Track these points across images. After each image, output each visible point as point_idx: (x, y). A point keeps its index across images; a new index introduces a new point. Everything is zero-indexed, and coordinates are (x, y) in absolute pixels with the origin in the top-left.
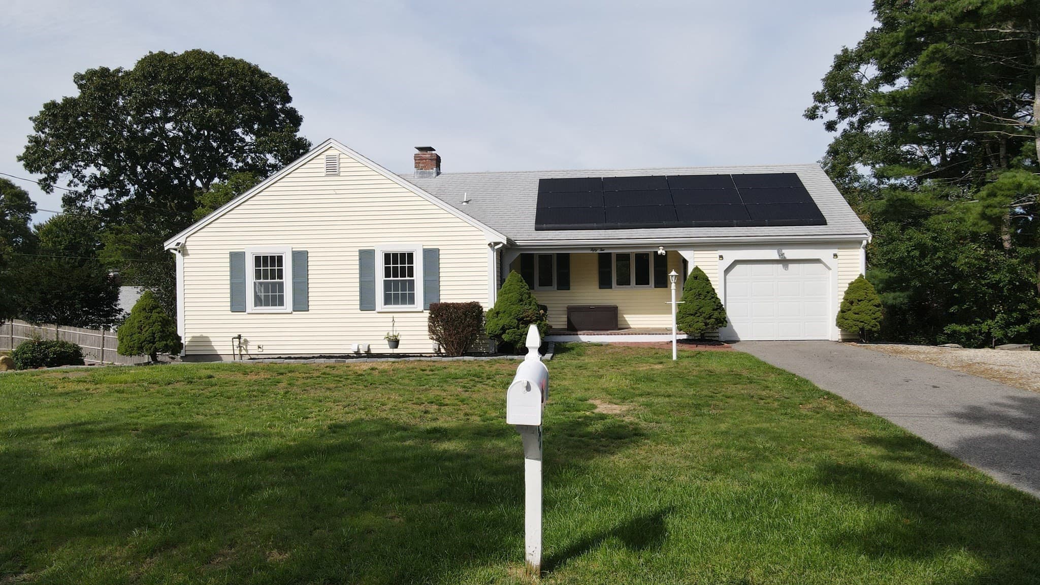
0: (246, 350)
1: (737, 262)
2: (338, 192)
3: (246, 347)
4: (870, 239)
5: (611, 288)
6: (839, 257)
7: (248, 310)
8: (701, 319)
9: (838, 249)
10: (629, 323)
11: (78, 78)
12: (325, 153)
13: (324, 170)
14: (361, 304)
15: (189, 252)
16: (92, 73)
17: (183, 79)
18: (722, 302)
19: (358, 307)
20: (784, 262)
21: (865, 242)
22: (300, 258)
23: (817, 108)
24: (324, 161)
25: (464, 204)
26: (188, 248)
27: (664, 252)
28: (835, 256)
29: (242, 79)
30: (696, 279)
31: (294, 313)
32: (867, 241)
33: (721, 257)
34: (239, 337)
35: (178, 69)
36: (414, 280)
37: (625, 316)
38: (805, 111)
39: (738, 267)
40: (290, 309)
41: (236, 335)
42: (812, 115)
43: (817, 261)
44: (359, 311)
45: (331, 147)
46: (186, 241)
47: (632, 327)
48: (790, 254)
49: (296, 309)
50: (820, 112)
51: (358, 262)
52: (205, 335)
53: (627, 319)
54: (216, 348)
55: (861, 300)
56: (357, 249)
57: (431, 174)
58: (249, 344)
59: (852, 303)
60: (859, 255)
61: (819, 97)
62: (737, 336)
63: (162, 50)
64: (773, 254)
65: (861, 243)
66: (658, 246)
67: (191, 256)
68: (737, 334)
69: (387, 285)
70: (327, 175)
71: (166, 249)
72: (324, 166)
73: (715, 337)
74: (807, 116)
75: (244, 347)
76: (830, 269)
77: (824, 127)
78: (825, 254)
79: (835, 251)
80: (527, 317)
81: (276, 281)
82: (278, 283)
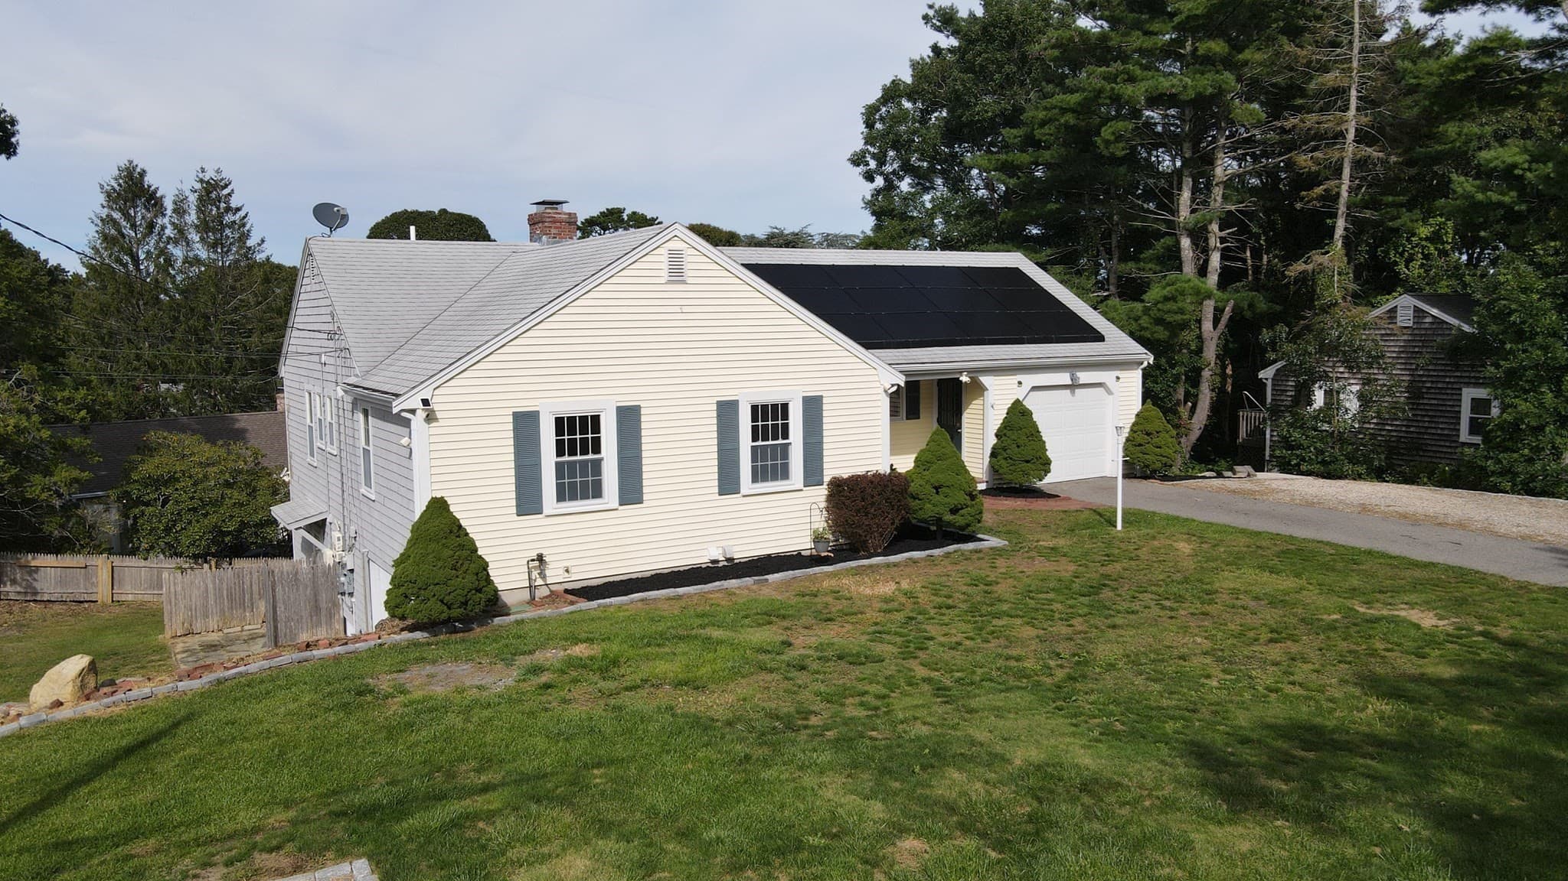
0: (544, 578)
2: (685, 309)
3: (544, 572)
7: (547, 511)
12: (667, 245)
13: (665, 273)
15: (439, 415)
19: (716, 490)
22: (629, 417)
24: (665, 259)
26: (437, 408)
31: (621, 508)
34: (540, 558)
40: (614, 503)
41: (534, 555)
44: (717, 497)
45: (675, 237)
46: (432, 396)
48: (1084, 377)
49: (624, 501)
51: (714, 421)
56: (715, 400)
58: (550, 567)
67: (441, 423)
69: (754, 453)
70: (669, 282)
71: (396, 410)
72: (665, 266)
81: (591, 456)
82: (593, 461)
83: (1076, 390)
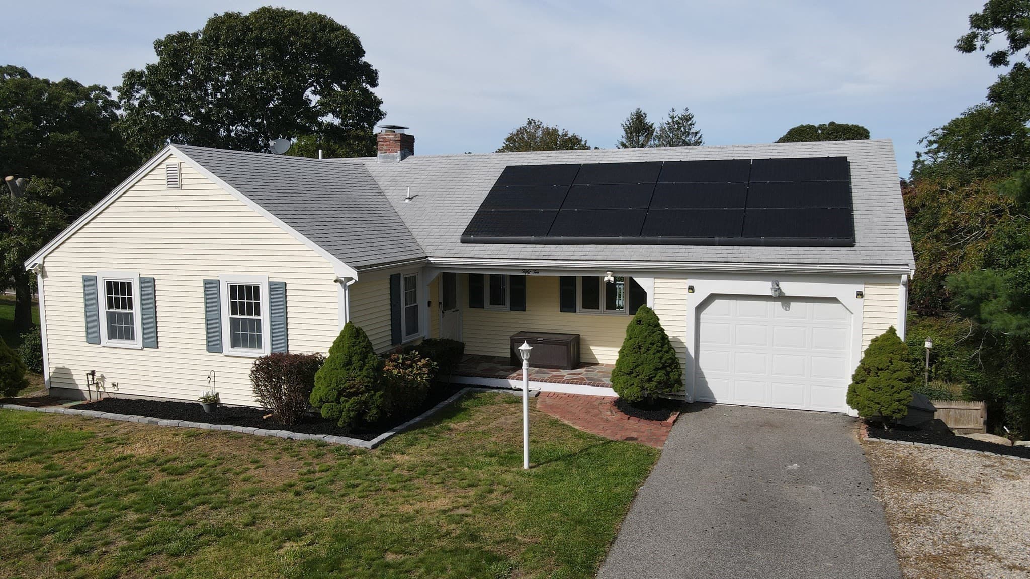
0: (104, 388)
1: (712, 297)
2: (182, 209)
3: (103, 384)
4: (913, 273)
5: (575, 312)
6: (866, 297)
7: (103, 343)
8: (636, 381)
9: (865, 284)
10: (597, 357)
11: (158, 44)
12: (166, 161)
13: (165, 182)
14: (208, 345)
15: (48, 274)
16: (171, 39)
17: (242, 41)
18: (692, 352)
19: (205, 347)
20: (785, 299)
21: (904, 278)
22: (148, 285)
23: (974, 36)
24: (165, 172)
25: (407, 201)
26: (47, 269)
27: (612, 279)
28: (860, 294)
29: (303, 37)
30: (640, 324)
31: (145, 349)
32: (909, 276)
33: (691, 289)
34: (93, 373)
35: (236, 32)
36: (260, 320)
37: (592, 348)
38: (958, 41)
39: (717, 303)
40: (140, 346)
41: (89, 370)
42: (967, 46)
43: (834, 300)
44: (206, 353)
45: (171, 155)
46: (44, 262)
47: (600, 362)
48: (789, 288)
49: (145, 346)
50: (978, 43)
51: (202, 295)
52: (67, 367)
53: (594, 352)
54: (77, 382)
55: (882, 370)
56: (202, 279)
57: (394, 158)
58: (105, 381)
59: (868, 371)
60: (897, 296)
61: (977, 21)
62: (713, 397)
63: (227, 11)
64: (765, 287)
65: (900, 277)
66: (605, 270)
67: (49, 279)
68: (712, 393)
69: (234, 323)
70: (169, 189)
71: (27, 269)
72: (165, 177)
73: (680, 396)
74: (959, 48)
75: (102, 383)
76: (852, 313)
77: (988, 60)
78: (845, 291)
79: (860, 287)
80: (351, 388)
81: (127, 311)
82: (127, 314)
83: (792, 303)
